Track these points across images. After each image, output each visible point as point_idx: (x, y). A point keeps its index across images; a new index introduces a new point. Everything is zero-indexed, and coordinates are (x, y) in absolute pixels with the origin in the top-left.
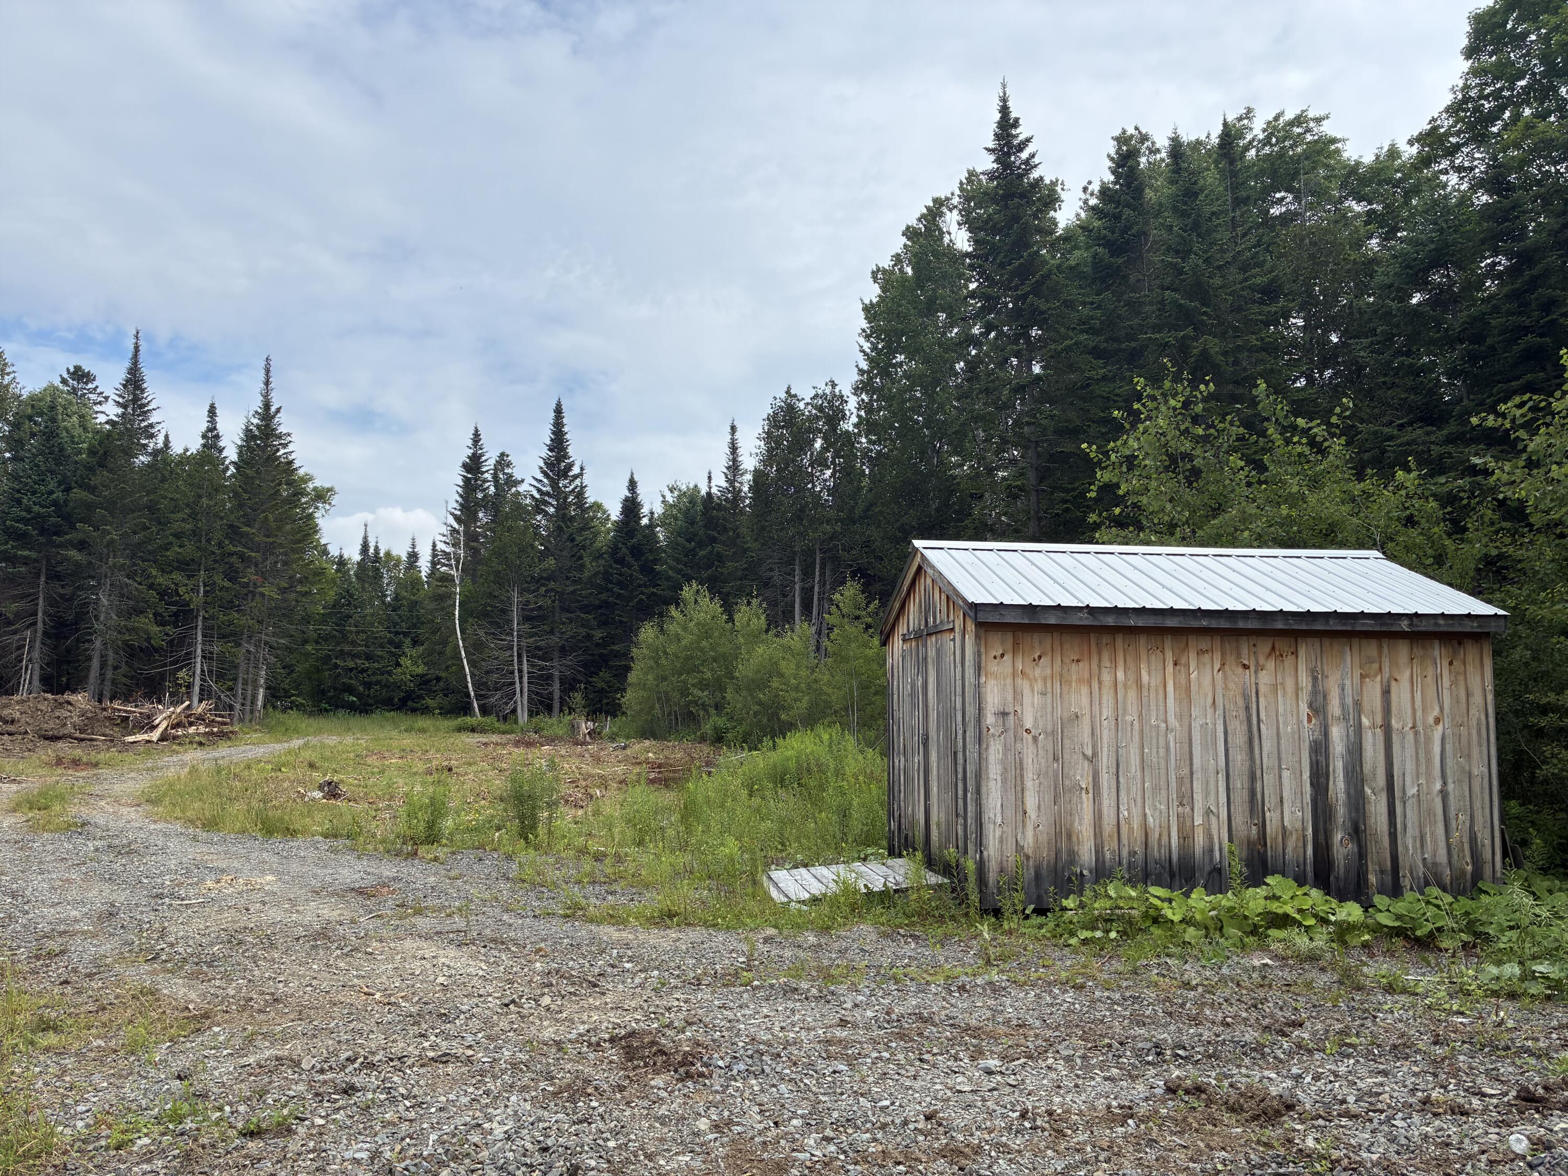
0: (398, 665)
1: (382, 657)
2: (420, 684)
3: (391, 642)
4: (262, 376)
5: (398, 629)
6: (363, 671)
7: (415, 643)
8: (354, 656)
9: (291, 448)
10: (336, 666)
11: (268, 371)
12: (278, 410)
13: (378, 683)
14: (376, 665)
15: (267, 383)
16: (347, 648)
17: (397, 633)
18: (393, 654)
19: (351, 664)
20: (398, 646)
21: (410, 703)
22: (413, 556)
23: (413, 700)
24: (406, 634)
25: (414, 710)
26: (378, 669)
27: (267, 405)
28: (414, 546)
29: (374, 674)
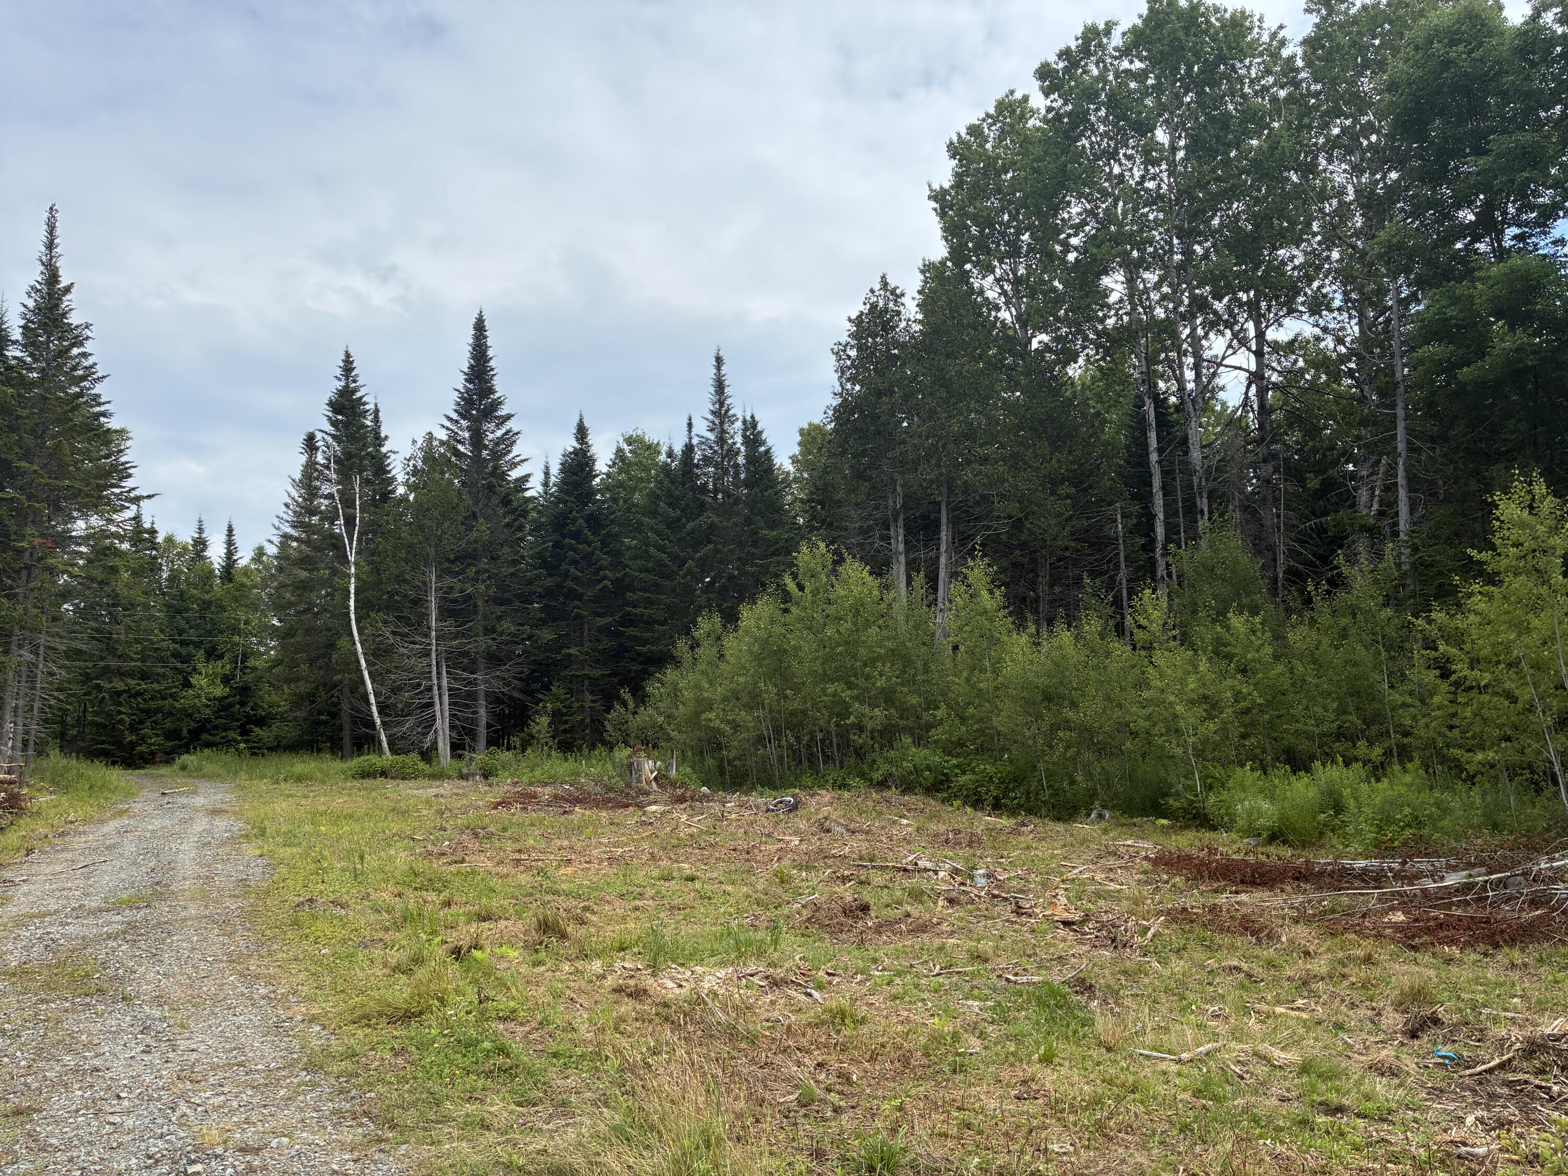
0: (187, 685)
1: (164, 676)
2: (219, 710)
3: (176, 655)
4: (42, 234)
5: (184, 637)
6: (139, 694)
7: (212, 654)
8: (122, 674)
9: (88, 347)
10: (99, 688)
11: (51, 228)
12: (67, 290)
13: (159, 710)
14: (156, 686)
15: (50, 245)
16: (113, 663)
17: (183, 643)
18: (179, 671)
19: (120, 685)
20: (186, 659)
21: (205, 736)
22: (201, 544)
23: (208, 732)
24: (198, 645)
25: (209, 745)
26: (159, 692)
27: (52, 276)
28: (201, 530)
29: (152, 699)
